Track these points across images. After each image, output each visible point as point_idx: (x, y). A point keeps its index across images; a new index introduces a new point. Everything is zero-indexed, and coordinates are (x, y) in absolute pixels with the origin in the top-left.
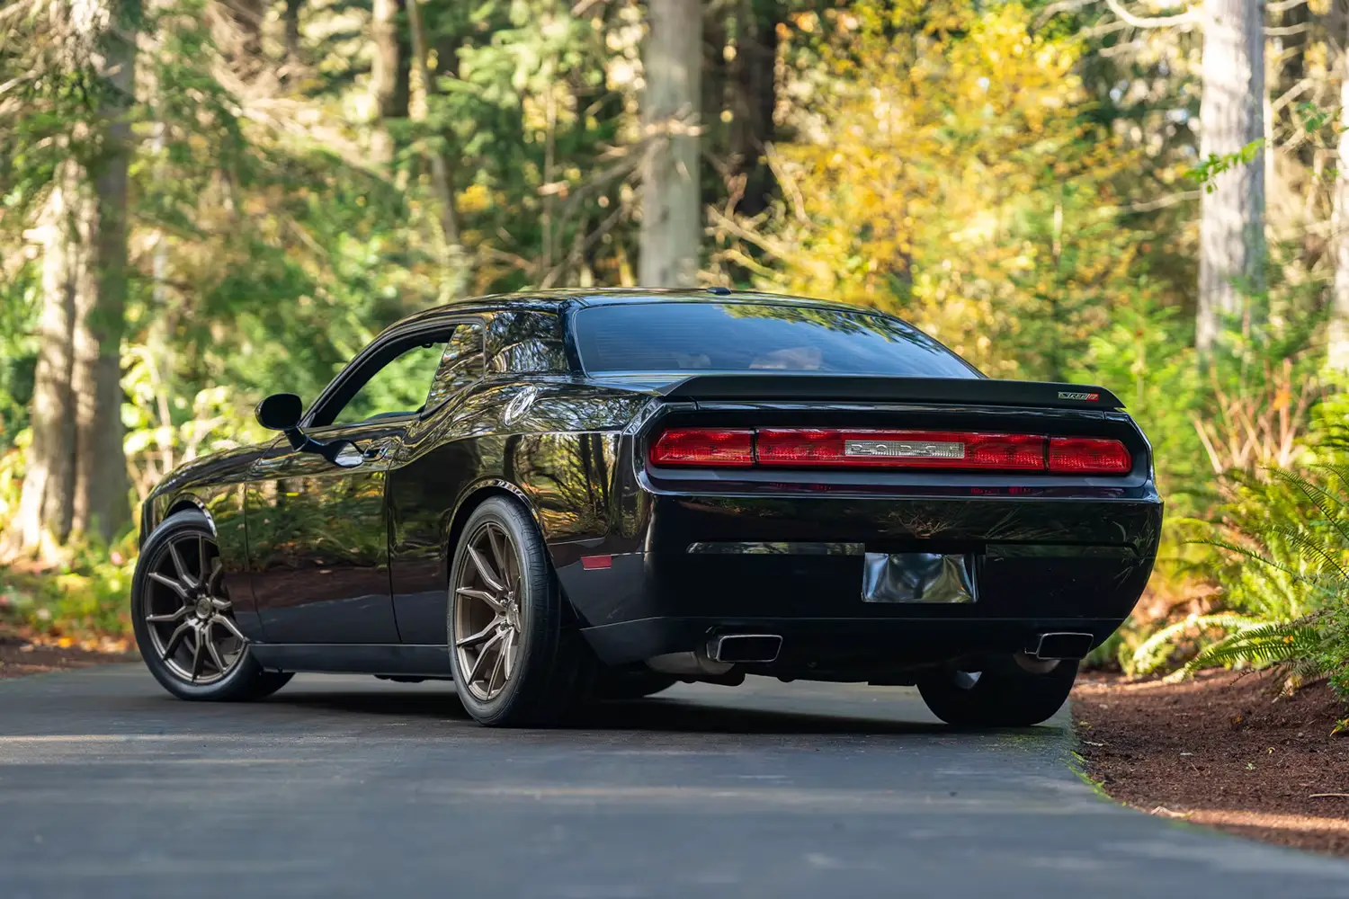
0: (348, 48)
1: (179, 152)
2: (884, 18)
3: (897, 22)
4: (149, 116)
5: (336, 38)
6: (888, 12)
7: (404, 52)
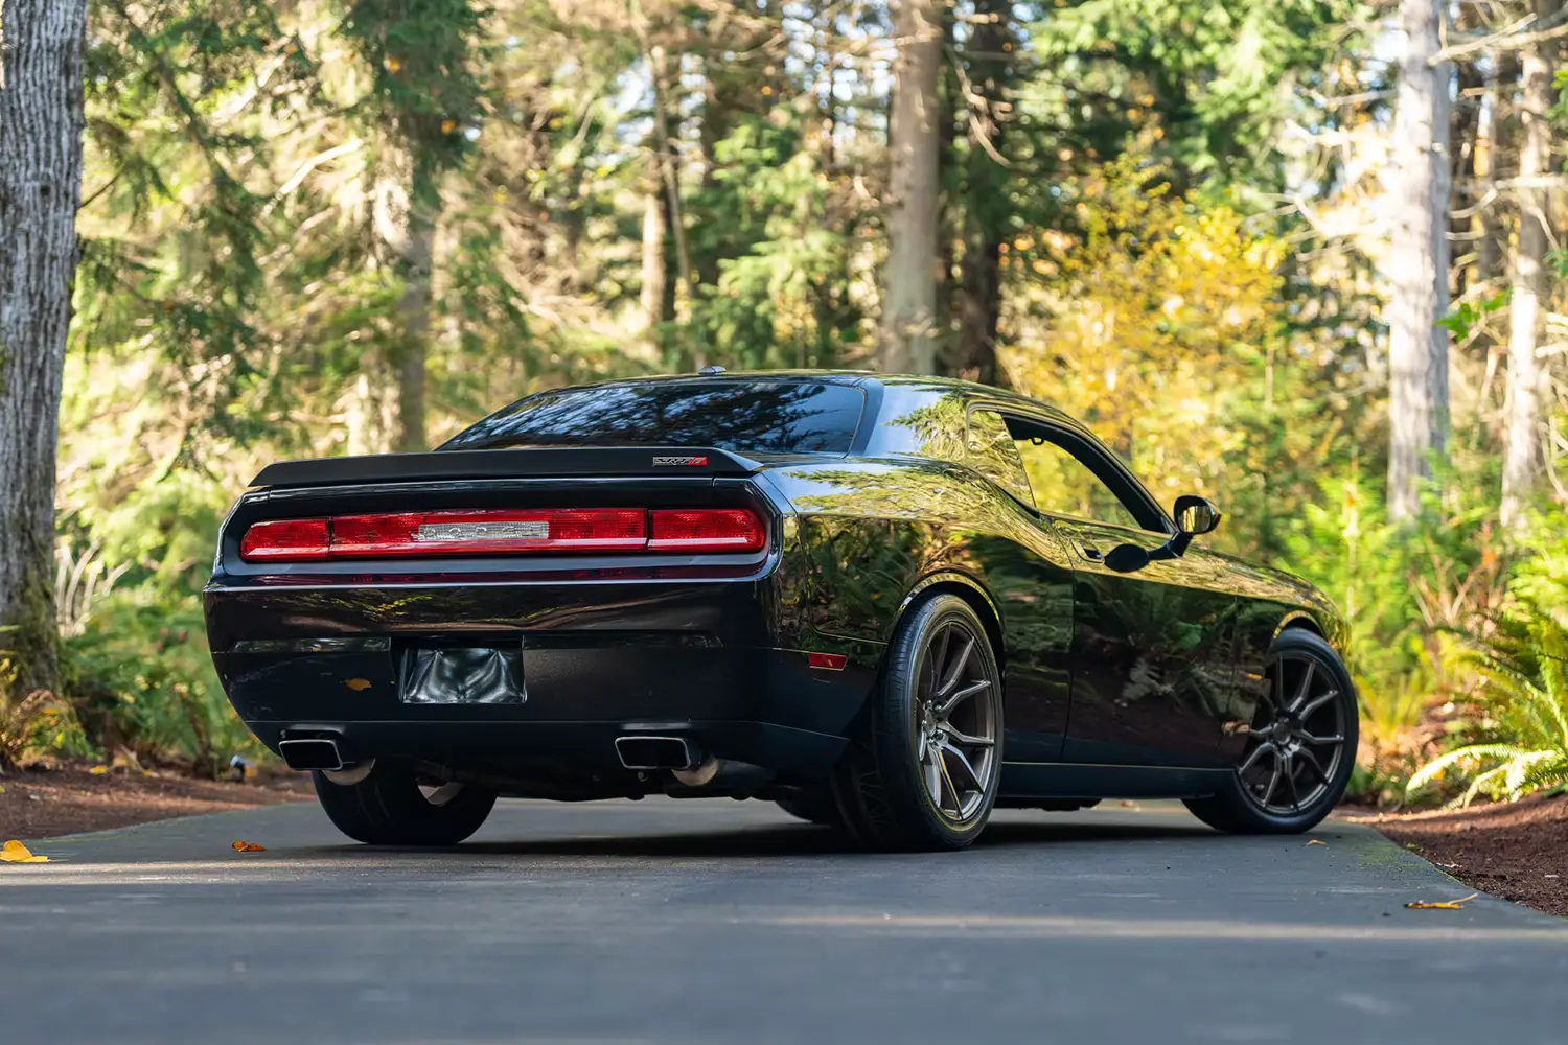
0: (621, 274)
1: (471, 343)
2: (1109, 220)
3: (1121, 224)
4: (443, 309)
5: (611, 264)
6: (1113, 215)
7: (671, 268)
